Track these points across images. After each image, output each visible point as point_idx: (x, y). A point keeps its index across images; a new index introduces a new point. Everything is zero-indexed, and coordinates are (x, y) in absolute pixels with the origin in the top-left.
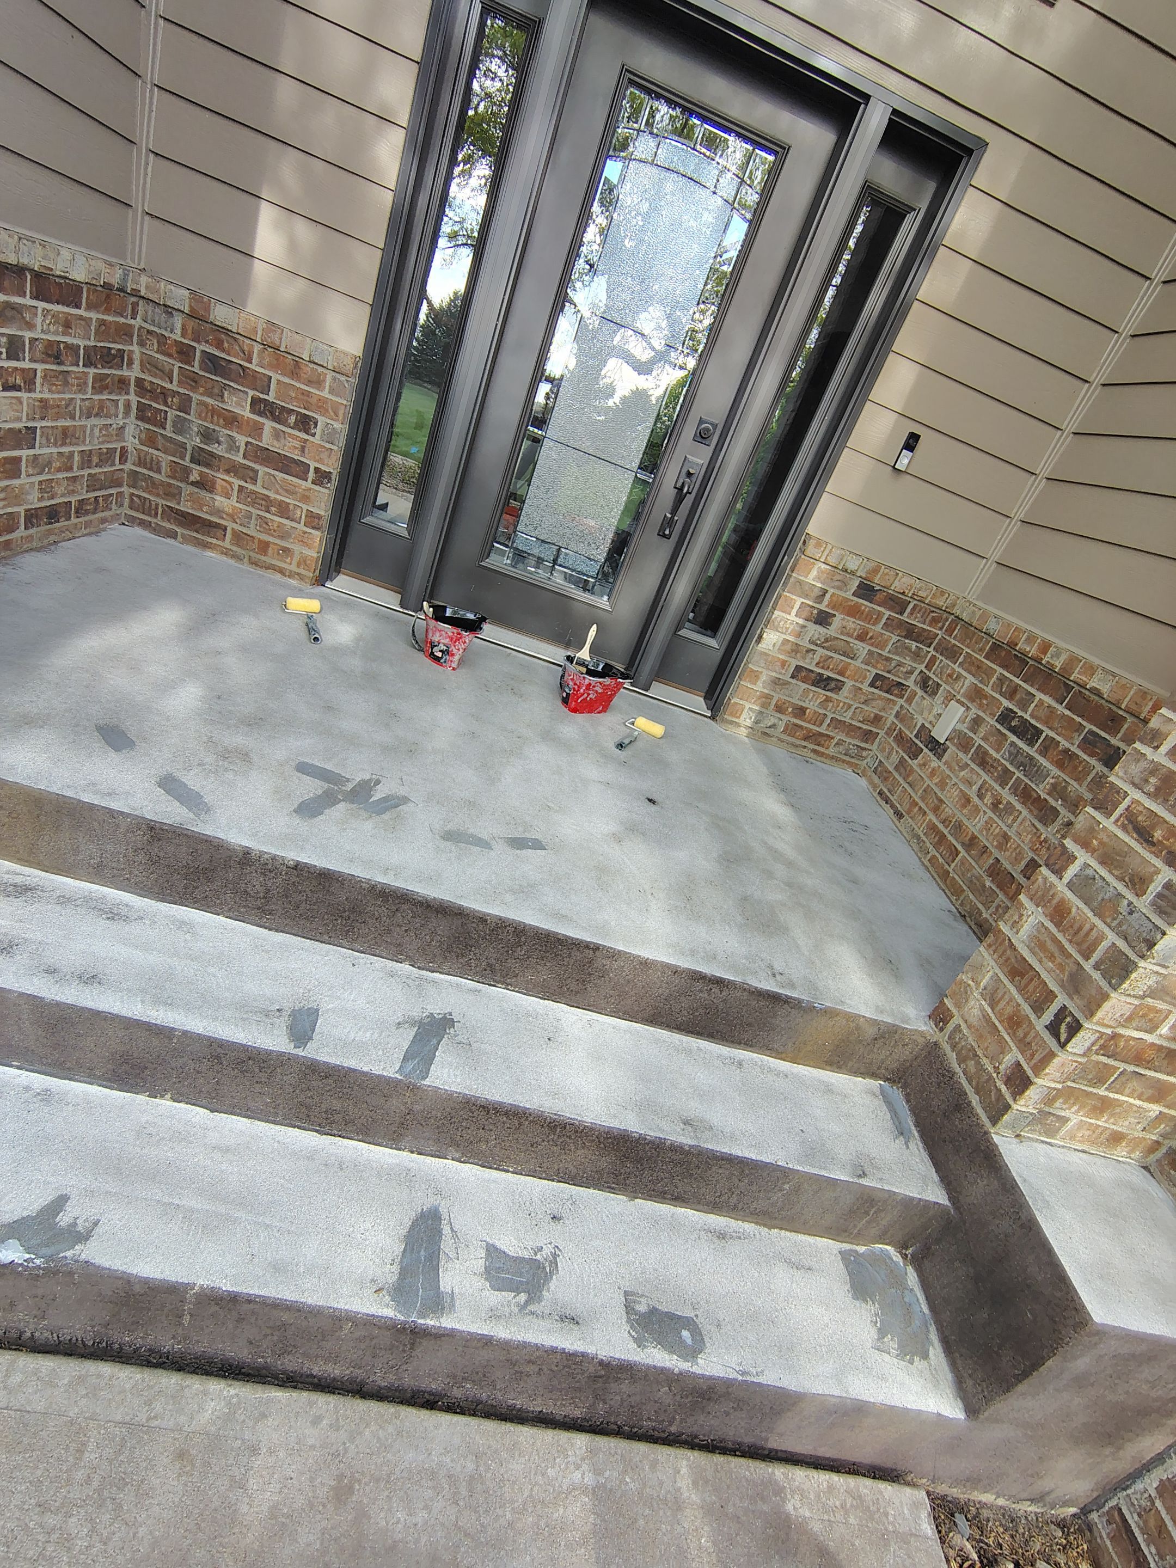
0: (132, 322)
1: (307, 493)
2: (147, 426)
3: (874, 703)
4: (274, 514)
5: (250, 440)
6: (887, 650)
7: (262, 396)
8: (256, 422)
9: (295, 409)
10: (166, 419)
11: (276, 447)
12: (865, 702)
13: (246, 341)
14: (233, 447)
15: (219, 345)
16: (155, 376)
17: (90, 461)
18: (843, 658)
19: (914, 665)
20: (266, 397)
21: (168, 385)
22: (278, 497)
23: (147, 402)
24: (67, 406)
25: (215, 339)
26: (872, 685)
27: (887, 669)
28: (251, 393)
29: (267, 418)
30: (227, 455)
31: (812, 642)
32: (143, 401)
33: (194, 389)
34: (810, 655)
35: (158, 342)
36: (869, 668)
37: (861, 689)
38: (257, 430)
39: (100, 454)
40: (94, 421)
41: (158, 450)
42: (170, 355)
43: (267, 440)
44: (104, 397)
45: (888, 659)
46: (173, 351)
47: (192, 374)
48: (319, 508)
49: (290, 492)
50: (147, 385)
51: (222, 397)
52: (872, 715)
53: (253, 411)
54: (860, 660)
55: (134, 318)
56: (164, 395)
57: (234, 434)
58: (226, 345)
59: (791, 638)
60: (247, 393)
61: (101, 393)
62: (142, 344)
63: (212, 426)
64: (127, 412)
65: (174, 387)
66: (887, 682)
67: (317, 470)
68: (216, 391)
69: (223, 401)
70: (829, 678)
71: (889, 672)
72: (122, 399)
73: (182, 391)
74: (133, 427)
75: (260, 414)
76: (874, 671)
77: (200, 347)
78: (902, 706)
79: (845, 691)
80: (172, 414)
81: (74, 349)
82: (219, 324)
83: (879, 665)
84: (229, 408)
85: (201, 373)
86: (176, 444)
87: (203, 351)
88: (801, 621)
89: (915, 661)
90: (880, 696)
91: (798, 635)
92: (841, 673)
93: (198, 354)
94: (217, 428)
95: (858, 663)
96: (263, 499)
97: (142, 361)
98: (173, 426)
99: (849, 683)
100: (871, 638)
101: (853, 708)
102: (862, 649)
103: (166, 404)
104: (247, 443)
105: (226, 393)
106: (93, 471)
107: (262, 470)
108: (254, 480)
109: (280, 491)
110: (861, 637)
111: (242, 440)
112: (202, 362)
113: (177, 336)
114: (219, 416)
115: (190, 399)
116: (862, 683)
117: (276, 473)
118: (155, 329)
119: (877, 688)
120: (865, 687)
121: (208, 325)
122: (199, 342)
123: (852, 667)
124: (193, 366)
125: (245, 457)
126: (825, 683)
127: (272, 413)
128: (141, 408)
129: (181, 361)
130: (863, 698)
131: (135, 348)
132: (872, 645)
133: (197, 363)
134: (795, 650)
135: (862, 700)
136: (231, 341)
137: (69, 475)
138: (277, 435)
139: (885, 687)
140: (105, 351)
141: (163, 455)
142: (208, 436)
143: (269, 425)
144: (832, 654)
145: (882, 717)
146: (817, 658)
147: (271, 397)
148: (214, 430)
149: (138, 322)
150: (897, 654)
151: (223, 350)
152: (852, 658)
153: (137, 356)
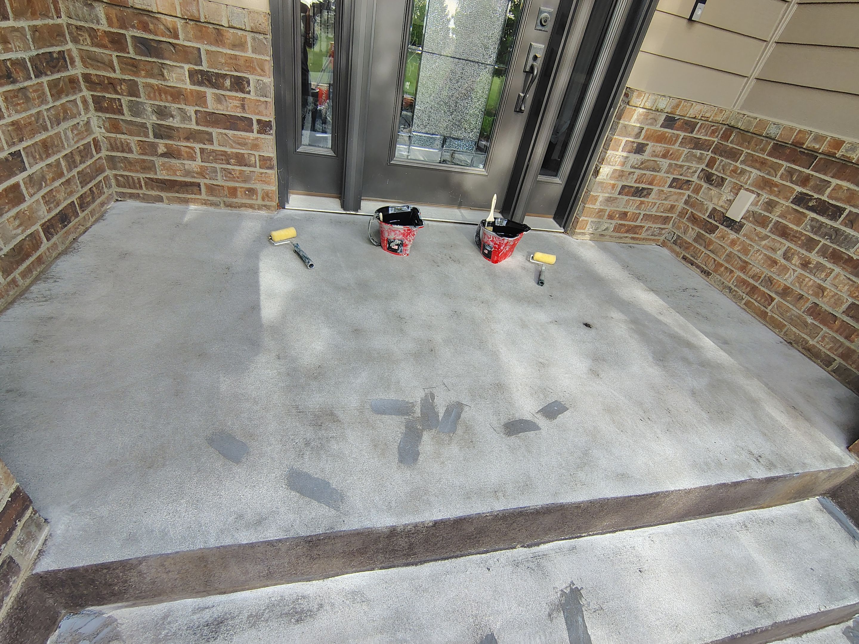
0: (59, 21)
1: (255, 142)
2: (108, 116)
3: (671, 198)
4: (234, 165)
5: (197, 108)
6: (681, 160)
7: (197, 68)
8: (198, 92)
9: (228, 73)
10: (121, 106)
11: (221, 109)
12: (666, 199)
13: (169, 19)
14: (185, 118)
15: (145, 28)
16: (98, 68)
17: (74, 162)
18: (652, 173)
19: (698, 166)
20: (200, 68)
21: (112, 75)
22: (234, 151)
23: (99, 94)
24: (37, 121)
25: (140, 22)
26: (670, 186)
27: (681, 173)
28: (187, 67)
29: (207, 86)
30: (182, 126)
31: (632, 167)
32: (95, 94)
33: (136, 73)
34: (631, 176)
35: (90, 36)
36: (669, 175)
37: (662, 191)
38: (201, 99)
39: (80, 152)
40: (64, 125)
41: (123, 133)
42: (105, 47)
43: (212, 106)
44: (64, 101)
45: (681, 166)
46: (106, 41)
47: (129, 60)
48: (268, 152)
49: (243, 144)
50: (94, 78)
51: (163, 75)
52: (669, 206)
53: (193, 83)
54: (663, 172)
55: (59, 17)
56: (112, 84)
57: (183, 106)
58: (151, 26)
59: (618, 168)
60: (182, 68)
61: (59, 98)
62: (75, 41)
63: (162, 104)
64: (86, 109)
65: (118, 75)
66: (680, 182)
67: (259, 121)
68: (156, 71)
69: (165, 80)
70: (643, 189)
71: (681, 175)
72: (78, 97)
73: (127, 77)
74: (95, 119)
75: (200, 84)
76: (672, 177)
77: (129, 33)
78: (689, 196)
79: (653, 195)
80: (125, 100)
81: (20, 63)
82: (139, 7)
83: (675, 172)
84: (172, 85)
85: (138, 58)
86: (137, 126)
87: (133, 37)
88: (625, 154)
89: (698, 163)
90: (675, 193)
91: (623, 164)
92: (651, 184)
93: (129, 40)
94: (167, 104)
95: (662, 174)
96: (222, 155)
97: (82, 58)
98: (130, 111)
99: (655, 189)
100: (671, 155)
101: (657, 205)
102: (665, 163)
103: (117, 93)
104: (196, 112)
105: (165, 72)
106: (79, 169)
107: (215, 131)
108: (211, 141)
109: (234, 145)
110: (664, 156)
111: (191, 110)
112: (135, 47)
113: (104, 26)
114: (166, 93)
115: (136, 83)
116: (664, 186)
117: (227, 131)
118: (82, 24)
119: (673, 187)
120: (666, 189)
121: (129, 10)
122: (126, 28)
123: (658, 178)
124: (129, 53)
125: (197, 124)
126: (640, 193)
127: (210, 81)
128: (97, 101)
129: (116, 50)
130: (664, 196)
131: (70, 46)
132: (671, 159)
133: (131, 49)
134: (621, 175)
135: (663, 198)
136: (155, 21)
137: (63, 180)
138: (219, 99)
139: (678, 186)
140: (48, 56)
141: (129, 137)
142: (161, 113)
143: (209, 92)
144: (644, 172)
145: (675, 206)
146: (635, 177)
147: (205, 67)
148: (165, 107)
149: (63, 20)
150: (687, 161)
151: (150, 32)
152: (658, 172)
153: (75, 53)
